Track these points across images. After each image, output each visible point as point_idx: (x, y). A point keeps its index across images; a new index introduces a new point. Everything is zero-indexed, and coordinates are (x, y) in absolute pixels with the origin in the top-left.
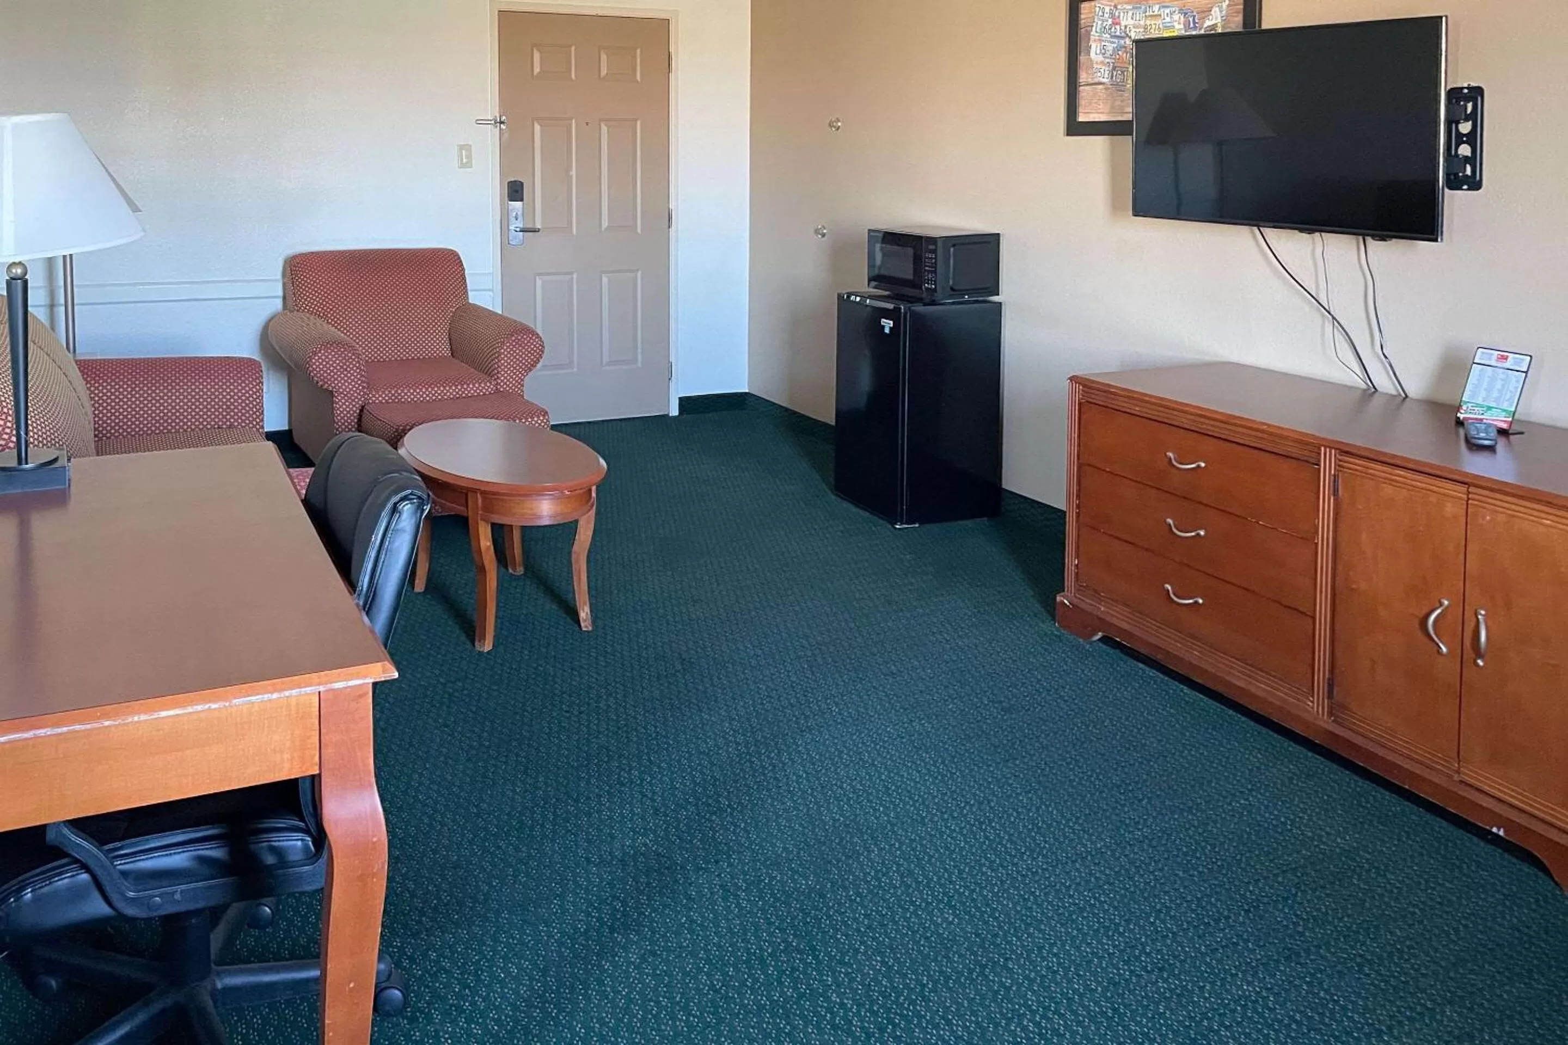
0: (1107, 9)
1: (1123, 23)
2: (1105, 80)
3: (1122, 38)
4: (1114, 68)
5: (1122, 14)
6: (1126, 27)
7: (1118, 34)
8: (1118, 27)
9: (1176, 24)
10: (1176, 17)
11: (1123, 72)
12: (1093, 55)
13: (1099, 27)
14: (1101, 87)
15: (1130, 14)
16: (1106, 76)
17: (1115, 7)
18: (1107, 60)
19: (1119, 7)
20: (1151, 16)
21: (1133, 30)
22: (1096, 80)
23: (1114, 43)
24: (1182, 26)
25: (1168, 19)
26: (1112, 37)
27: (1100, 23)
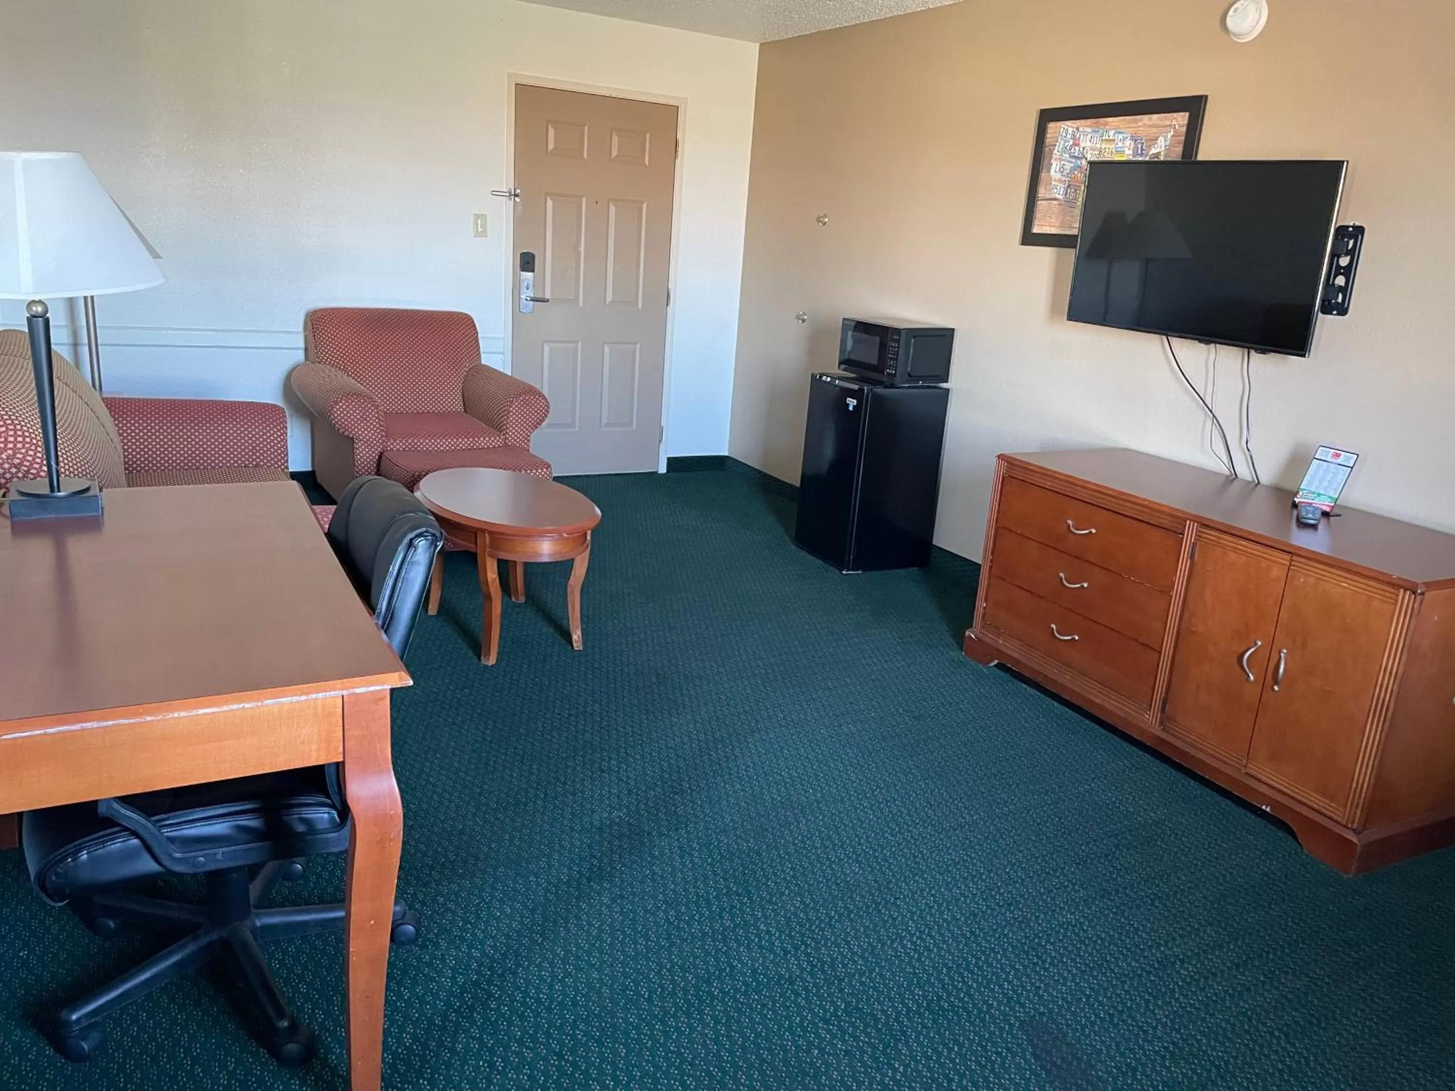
0: (1070, 131)
1: (1082, 145)
2: (1060, 197)
3: (1080, 158)
4: (1069, 186)
5: (1082, 137)
6: (1084, 148)
7: (1076, 154)
8: (1077, 148)
9: (1126, 149)
10: (1127, 143)
11: (1076, 190)
12: (1052, 171)
13: (1061, 146)
14: (1055, 202)
15: (1089, 137)
16: (1061, 193)
17: (1078, 129)
18: (1064, 178)
19: (1081, 129)
20: (1107, 140)
21: (1090, 152)
22: (1052, 196)
23: (1071, 162)
24: (1131, 152)
25: (1120, 145)
26: (1071, 157)
27: (1062, 142)
